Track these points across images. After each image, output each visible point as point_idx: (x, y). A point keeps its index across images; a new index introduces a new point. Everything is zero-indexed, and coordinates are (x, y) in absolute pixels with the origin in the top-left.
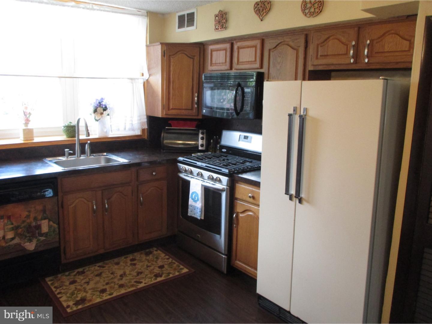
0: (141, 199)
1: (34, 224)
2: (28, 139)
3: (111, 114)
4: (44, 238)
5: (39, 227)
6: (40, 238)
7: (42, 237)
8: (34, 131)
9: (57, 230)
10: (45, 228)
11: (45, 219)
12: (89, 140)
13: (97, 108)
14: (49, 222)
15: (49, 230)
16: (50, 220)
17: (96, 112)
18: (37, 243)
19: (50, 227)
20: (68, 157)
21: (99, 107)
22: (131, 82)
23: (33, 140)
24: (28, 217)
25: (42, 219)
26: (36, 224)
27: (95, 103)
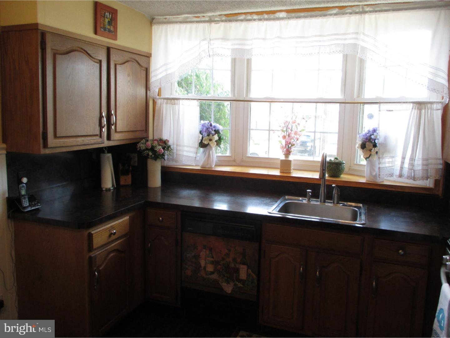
0: (374, 283)
1: (232, 265)
2: (284, 172)
3: (379, 153)
4: (241, 286)
5: (237, 271)
6: (237, 283)
7: (239, 284)
8: (292, 163)
9: (256, 282)
10: (243, 275)
11: (244, 264)
12: (334, 182)
13: (366, 142)
14: (248, 269)
15: (247, 278)
16: (248, 268)
17: (365, 149)
18: (234, 288)
19: (248, 275)
20: (310, 199)
21: (368, 141)
22: (418, 108)
23: (290, 173)
24: (228, 255)
25: (241, 263)
26: (234, 265)
27: (364, 136)
